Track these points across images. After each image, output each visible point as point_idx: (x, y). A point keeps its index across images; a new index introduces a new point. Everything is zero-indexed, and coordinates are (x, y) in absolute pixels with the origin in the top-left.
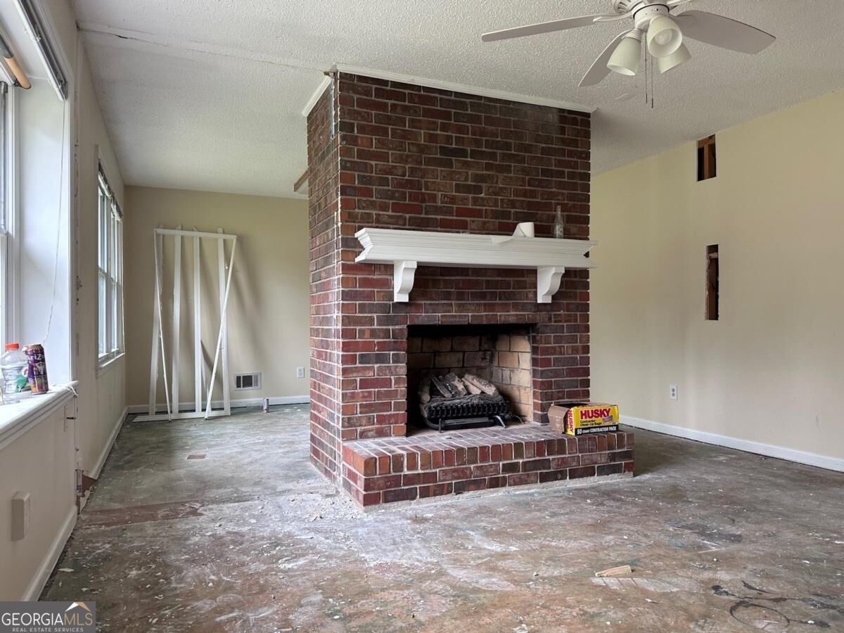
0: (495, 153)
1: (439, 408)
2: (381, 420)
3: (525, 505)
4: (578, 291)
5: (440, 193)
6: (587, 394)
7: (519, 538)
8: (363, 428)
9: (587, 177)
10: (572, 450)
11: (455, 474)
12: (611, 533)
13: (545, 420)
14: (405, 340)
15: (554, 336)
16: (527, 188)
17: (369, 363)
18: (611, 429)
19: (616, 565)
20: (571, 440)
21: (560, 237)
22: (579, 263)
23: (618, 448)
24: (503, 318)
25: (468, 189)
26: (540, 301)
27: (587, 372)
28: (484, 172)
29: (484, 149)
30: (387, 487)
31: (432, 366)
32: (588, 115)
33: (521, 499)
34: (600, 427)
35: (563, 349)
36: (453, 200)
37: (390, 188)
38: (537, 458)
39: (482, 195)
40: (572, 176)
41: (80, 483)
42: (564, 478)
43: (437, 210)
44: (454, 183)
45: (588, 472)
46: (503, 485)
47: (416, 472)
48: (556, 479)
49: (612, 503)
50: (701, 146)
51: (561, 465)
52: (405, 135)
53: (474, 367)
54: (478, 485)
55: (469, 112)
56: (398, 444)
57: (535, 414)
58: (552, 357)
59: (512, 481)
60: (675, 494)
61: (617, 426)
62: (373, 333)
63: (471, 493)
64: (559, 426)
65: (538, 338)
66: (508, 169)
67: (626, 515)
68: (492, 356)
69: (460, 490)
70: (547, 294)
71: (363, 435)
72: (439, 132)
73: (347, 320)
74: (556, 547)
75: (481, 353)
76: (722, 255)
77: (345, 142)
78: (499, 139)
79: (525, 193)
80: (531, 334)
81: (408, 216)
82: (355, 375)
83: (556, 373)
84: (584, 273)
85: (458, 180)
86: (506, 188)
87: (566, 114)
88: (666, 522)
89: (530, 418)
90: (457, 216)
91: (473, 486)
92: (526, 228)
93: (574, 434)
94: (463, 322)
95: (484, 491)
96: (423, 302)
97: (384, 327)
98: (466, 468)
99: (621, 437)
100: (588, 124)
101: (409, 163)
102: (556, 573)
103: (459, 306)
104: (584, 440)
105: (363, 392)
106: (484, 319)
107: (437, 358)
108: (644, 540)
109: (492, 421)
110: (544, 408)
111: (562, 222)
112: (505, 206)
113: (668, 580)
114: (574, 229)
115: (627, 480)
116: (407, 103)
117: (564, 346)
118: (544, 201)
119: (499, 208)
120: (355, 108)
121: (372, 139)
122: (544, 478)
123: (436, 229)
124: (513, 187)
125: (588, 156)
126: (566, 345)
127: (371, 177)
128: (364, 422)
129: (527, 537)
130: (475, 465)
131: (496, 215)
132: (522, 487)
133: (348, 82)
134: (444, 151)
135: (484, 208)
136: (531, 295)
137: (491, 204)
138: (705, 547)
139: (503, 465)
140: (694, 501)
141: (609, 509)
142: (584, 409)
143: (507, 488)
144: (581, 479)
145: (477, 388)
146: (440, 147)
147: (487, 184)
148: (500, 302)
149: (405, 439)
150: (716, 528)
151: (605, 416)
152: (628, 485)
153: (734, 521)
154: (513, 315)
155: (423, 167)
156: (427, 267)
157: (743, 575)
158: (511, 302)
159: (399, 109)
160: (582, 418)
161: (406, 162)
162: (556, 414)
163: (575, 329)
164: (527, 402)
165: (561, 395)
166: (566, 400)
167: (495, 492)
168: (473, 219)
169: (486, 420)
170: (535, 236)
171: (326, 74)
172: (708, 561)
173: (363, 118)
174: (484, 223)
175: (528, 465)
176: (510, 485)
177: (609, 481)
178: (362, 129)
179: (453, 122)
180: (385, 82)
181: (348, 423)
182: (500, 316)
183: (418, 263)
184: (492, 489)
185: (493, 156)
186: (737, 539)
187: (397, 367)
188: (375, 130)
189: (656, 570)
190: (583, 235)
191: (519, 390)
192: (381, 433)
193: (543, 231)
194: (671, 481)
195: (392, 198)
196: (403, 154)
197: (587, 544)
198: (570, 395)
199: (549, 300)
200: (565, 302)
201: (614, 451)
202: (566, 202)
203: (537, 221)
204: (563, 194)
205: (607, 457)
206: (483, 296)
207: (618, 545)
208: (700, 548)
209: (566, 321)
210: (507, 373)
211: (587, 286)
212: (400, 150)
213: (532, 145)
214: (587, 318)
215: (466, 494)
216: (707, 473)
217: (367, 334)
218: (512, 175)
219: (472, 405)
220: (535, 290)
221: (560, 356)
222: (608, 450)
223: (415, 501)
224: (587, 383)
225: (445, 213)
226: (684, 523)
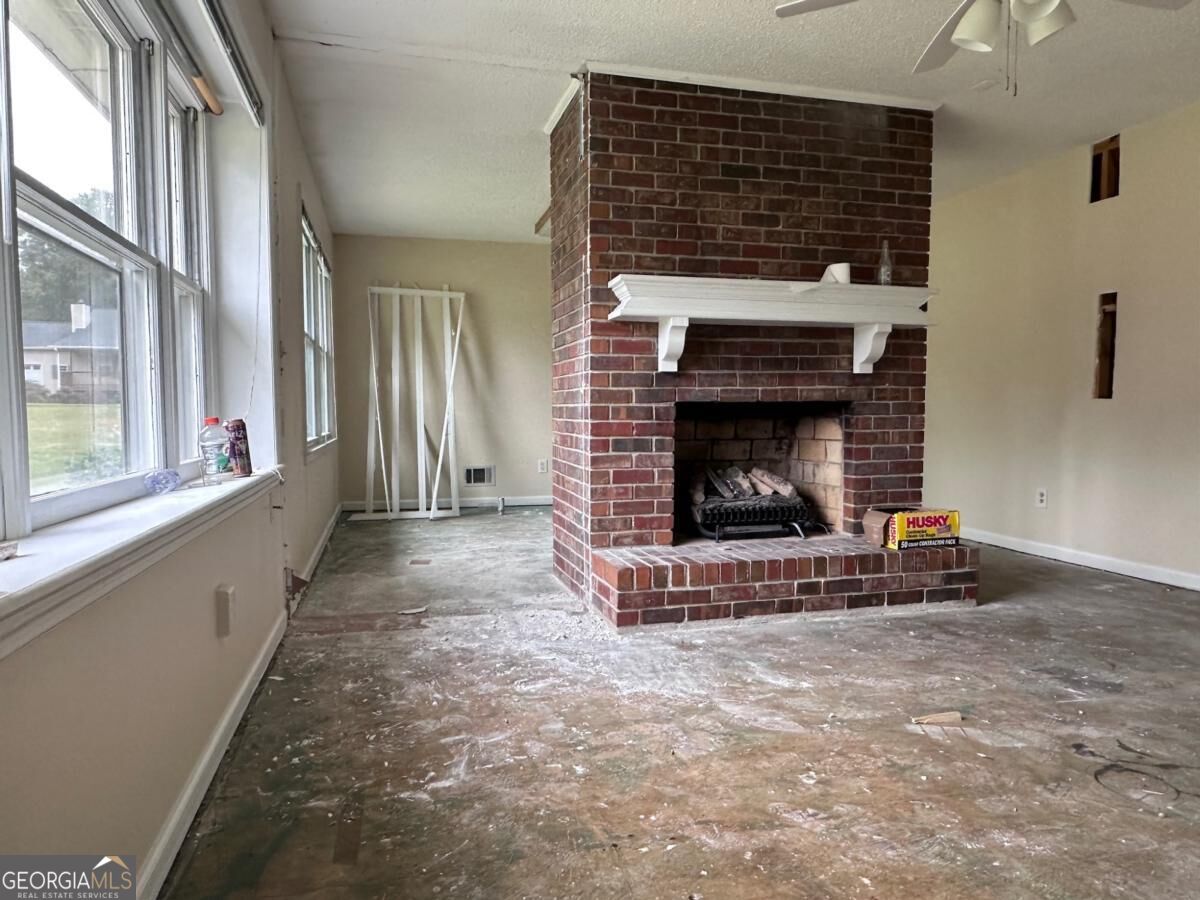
0: (798, 172)
1: (716, 511)
2: (641, 524)
3: (826, 635)
4: (911, 357)
5: (721, 226)
6: (918, 496)
7: (814, 673)
8: (617, 533)
9: (927, 201)
10: (892, 567)
11: (735, 594)
12: (938, 673)
13: (858, 529)
14: (672, 422)
15: (875, 419)
16: (842, 216)
17: (626, 451)
18: (949, 542)
19: (943, 710)
20: (892, 555)
21: (887, 284)
22: (911, 318)
23: (957, 567)
24: (805, 394)
25: (759, 220)
26: (857, 370)
27: (919, 467)
28: (783, 197)
29: (782, 166)
30: (648, 605)
31: (708, 458)
32: (928, 115)
33: (821, 627)
34: (932, 540)
35: (886, 435)
36: (739, 235)
37: (654, 221)
38: (845, 577)
39: (780, 228)
40: (904, 199)
41: (290, 584)
42: (880, 603)
43: (718, 249)
44: (741, 212)
45: (915, 597)
46: (798, 610)
47: (684, 589)
48: (870, 605)
49: (943, 637)
50: (1098, 152)
51: (876, 588)
52: (676, 151)
53: (765, 460)
54: (764, 608)
55: (762, 116)
56: (662, 554)
57: (845, 522)
58: (872, 447)
59: (810, 606)
60: (1033, 630)
61: (957, 539)
62: (631, 413)
63: (755, 618)
64: (877, 537)
65: (853, 421)
66: (815, 192)
67: (962, 652)
68: (790, 446)
69: (740, 613)
70: (867, 361)
71: (618, 542)
72: (720, 146)
73: (597, 396)
74: (862, 686)
75: (774, 442)
76: (1121, 307)
77: (596, 165)
78: (803, 151)
79: (838, 225)
80: (844, 416)
81: (677, 257)
82: (607, 465)
83: (876, 469)
84: (920, 333)
85: (746, 207)
86: (811, 218)
87: (898, 114)
88: (1016, 663)
89: (839, 527)
90: (743, 256)
91: (757, 610)
92: (839, 271)
93: (896, 547)
94: (749, 398)
95: (772, 616)
96: (696, 372)
97: (645, 405)
98: (750, 587)
99: (961, 553)
100: (929, 127)
101: (680, 187)
102: (860, 716)
103: (745, 377)
104: (909, 555)
105: (616, 488)
106: (779, 394)
107: (715, 447)
108: (984, 683)
109: (787, 529)
110: (858, 514)
111: (889, 262)
112: (810, 241)
113: (1012, 733)
114: (906, 272)
115: (968, 609)
116: (678, 109)
117: (888, 433)
118: (865, 234)
119: (802, 245)
120: (611, 118)
121: (631, 158)
122: (853, 603)
123: (715, 274)
124: (822, 217)
125: (928, 171)
126: (891, 431)
127: (629, 208)
128: (619, 526)
129: (824, 672)
130: (761, 583)
131: (797, 254)
132: (821, 613)
133: (602, 86)
134: (727, 170)
135: (782, 245)
136: (844, 363)
137: (791, 240)
138: (1067, 696)
139: (799, 584)
140: (1059, 638)
141: (939, 643)
142: (911, 516)
143: (803, 614)
144: (903, 606)
145: (767, 486)
146: (723, 166)
147: (787, 214)
148: (801, 372)
149: (671, 549)
150: (1086, 674)
151: (940, 524)
152: (967, 616)
153: (1114, 666)
154: (819, 390)
155: (699, 192)
156: (705, 326)
157: (1119, 734)
158: (816, 372)
159: (667, 118)
160: (908, 527)
161: (676, 186)
162: (874, 522)
163: (907, 408)
164: (836, 506)
165: (882, 497)
166: (889, 504)
167: (786, 618)
168: (765, 260)
169: (778, 528)
170: (852, 282)
171: (574, 76)
172: (1069, 713)
173: (621, 131)
174: (781, 266)
175: (831, 585)
176: (807, 610)
177: (942, 610)
178: (618, 146)
179: (740, 131)
180: (649, 83)
181: (599, 526)
182: (802, 391)
183: (690, 319)
184: (783, 615)
185: (795, 175)
186: (1117, 689)
187: (661, 457)
188: (635, 147)
189: (995, 721)
190: (920, 279)
191: (825, 490)
192: (640, 541)
193: (862, 275)
194: (1029, 614)
195: (659, 234)
196: (672, 177)
197: (905, 684)
198: (896, 497)
199: (869, 370)
200: (892, 372)
201: (952, 571)
202: (896, 235)
203: (854, 261)
204: (891, 224)
205: (940, 579)
206: (778, 364)
207: (945, 688)
208: (1060, 697)
209: (891, 399)
210: (809, 468)
211: (923, 350)
212: (668, 172)
213: (848, 159)
214: (921, 395)
215: (749, 620)
216: (1082, 604)
217: (623, 414)
218: (821, 199)
219: (761, 508)
220: (849, 356)
221: (883, 446)
222: (944, 569)
223: (682, 624)
224: (919, 482)
225: (729, 253)
226: (1041, 666)
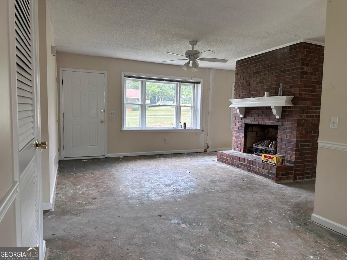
4: (293, 114)
6: (294, 154)
8: (235, 148)
10: (256, 166)
11: (231, 161)
14: (244, 127)
15: (283, 131)
17: (237, 132)
18: (274, 164)
20: (257, 163)
23: (271, 171)
25: (260, 83)
27: (294, 146)
30: (220, 159)
32: (301, 43)
34: (270, 162)
36: (256, 87)
37: (243, 87)
38: (248, 164)
39: (264, 84)
40: (293, 70)
41: (207, 147)
42: (254, 173)
45: (261, 174)
47: (225, 157)
48: (252, 172)
51: (253, 169)
58: (282, 138)
59: (241, 168)
69: (232, 165)
72: (254, 68)
73: (234, 121)
79: (276, 80)
82: (234, 135)
83: (283, 144)
85: (258, 80)
86: (270, 80)
87: (292, 46)
90: (256, 92)
91: (234, 165)
93: (262, 162)
94: (257, 123)
96: (248, 117)
100: (301, 47)
101: (247, 79)
104: (260, 164)
105: (235, 139)
112: (270, 86)
119: (268, 87)
120: (238, 68)
121: (241, 75)
122: (249, 171)
124: (272, 79)
126: (287, 135)
131: (267, 89)
132: (244, 171)
134: (255, 73)
135: (264, 88)
137: (266, 86)
139: (240, 163)
142: (265, 155)
144: (258, 175)
147: (265, 80)
151: (272, 159)
154: (270, 122)
155: (250, 79)
158: (270, 118)
160: (264, 158)
163: (291, 129)
165: (284, 152)
167: (238, 169)
168: (261, 92)
175: (245, 165)
178: (239, 73)
181: (233, 146)
187: (242, 134)
188: (241, 73)
195: (243, 89)
198: (288, 153)
200: (288, 118)
201: (269, 171)
204: (289, 78)
205: (266, 172)
206: (262, 116)
209: (287, 126)
215: (233, 167)
217: (237, 125)
222: (267, 170)
223: (224, 164)
224: (294, 150)
225: (254, 91)
